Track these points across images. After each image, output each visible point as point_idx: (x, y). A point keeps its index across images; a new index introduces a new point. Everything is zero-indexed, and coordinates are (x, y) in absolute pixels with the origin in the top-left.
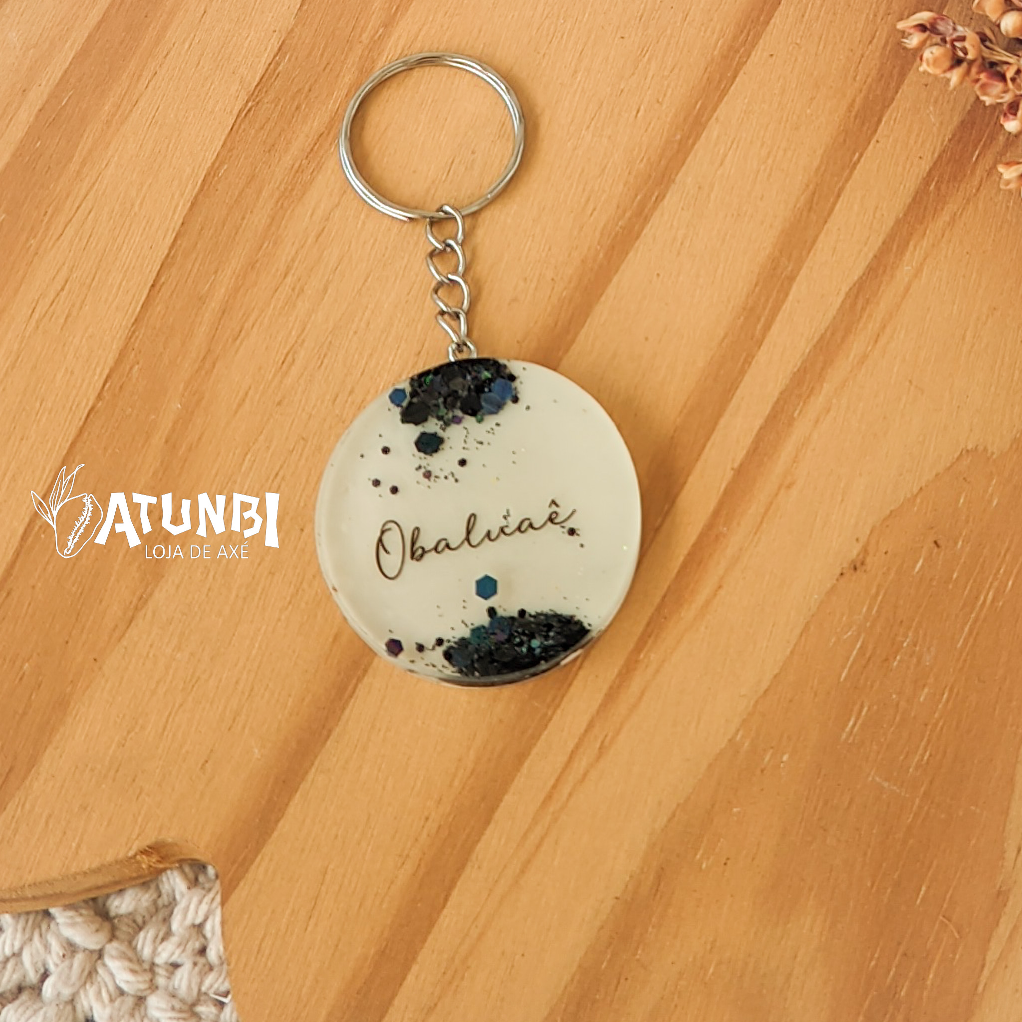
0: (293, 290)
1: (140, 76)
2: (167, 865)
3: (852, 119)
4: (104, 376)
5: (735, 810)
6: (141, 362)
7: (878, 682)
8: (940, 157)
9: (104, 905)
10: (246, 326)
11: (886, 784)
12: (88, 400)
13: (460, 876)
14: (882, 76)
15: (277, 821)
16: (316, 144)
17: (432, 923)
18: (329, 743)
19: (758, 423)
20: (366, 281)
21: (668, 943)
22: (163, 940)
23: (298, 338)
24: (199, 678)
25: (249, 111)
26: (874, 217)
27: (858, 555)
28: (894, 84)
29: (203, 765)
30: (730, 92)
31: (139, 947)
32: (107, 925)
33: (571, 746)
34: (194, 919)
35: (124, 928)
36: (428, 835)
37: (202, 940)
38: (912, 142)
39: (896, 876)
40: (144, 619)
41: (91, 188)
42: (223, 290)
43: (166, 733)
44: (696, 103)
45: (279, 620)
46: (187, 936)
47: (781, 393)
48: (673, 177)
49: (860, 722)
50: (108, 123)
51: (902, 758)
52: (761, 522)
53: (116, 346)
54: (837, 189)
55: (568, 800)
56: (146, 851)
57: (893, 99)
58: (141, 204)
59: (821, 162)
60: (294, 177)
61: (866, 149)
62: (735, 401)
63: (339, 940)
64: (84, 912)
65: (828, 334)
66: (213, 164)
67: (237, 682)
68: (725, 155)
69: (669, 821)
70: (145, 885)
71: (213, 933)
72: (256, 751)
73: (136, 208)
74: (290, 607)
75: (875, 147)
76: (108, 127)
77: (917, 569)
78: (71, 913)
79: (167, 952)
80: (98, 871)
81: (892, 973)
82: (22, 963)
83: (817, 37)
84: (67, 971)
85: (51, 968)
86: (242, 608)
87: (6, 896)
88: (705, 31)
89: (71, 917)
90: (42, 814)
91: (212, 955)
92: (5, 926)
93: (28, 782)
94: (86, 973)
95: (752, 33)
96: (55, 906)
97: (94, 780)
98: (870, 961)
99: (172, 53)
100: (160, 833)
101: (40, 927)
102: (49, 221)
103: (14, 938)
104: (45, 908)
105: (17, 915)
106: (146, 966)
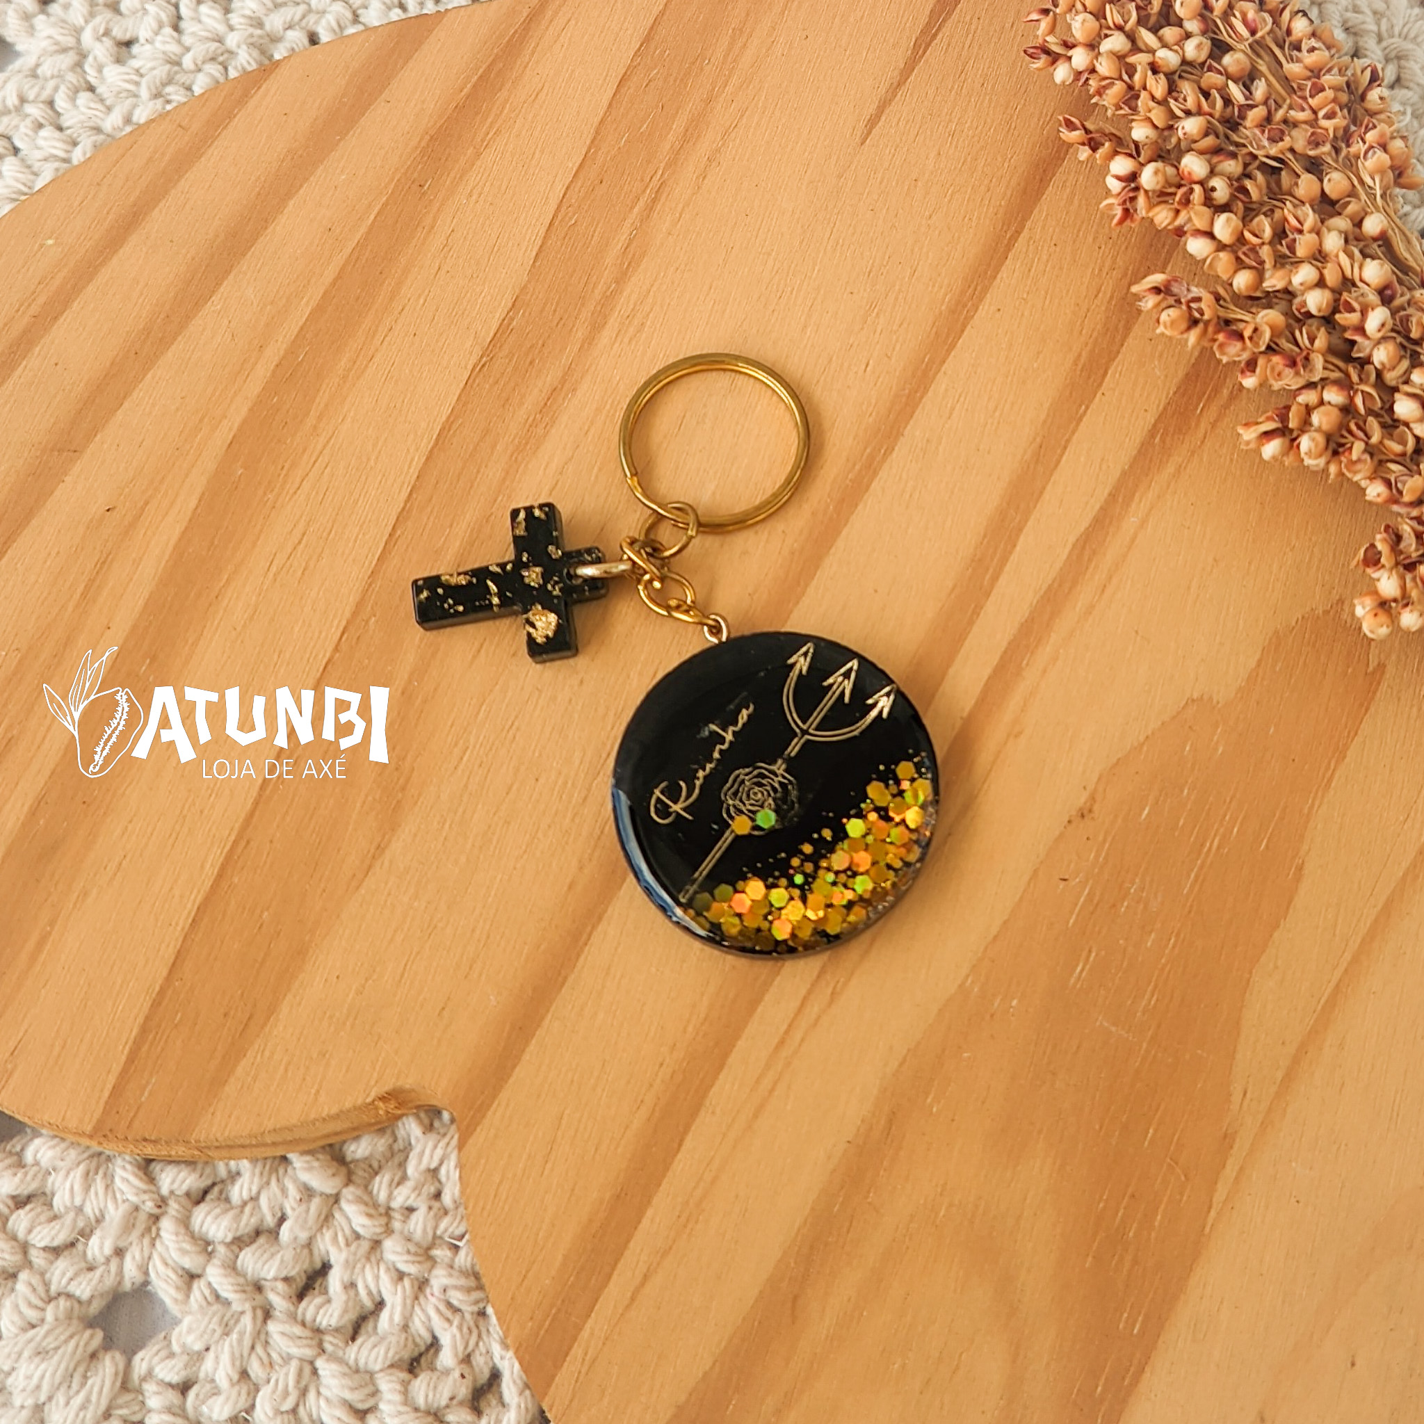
1: (376, 331)
2: (406, 1111)
3: (1078, 373)
4: (341, 629)
5: (966, 1055)
6: (378, 615)
7: (1106, 928)
8: (1165, 409)
9: (341, 1150)
11: (1113, 1029)
12: (326, 651)
13: (694, 1120)
14: (1107, 330)
15: (514, 1067)
16: (548, 399)
17: (667, 1168)
18: (563, 990)
19: (987, 672)
21: (899, 1186)
22: (399, 1184)
24: (435, 927)
25: (483, 366)
26: (1100, 468)
27: (1085, 803)
28: (1118, 338)
29: (440, 1012)
30: (958, 345)
31: (375, 1191)
32: (343, 1170)
34: (429, 1164)
35: (361, 1173)
36: (662, 1081)
37: (437, 1184)
38: (1137, 394)
39: (1123, 1120)
40: (381, 868)
41: (328, 442)
42: (458, 544)
43: (403, 981)
44: (925, 357)
45: (515, 868)
46: (422, 1179)
47: (1009, 643)
48: (902, 430)
49: (1088, 967)
50: (345, 378)
51: (1129, 1002)
53: (353, 599)
54: (1063, 443)
55: (800, 1045)
56: (384, 1097)
57: (1118, 352)
58: (377, 458)
59: (1048, 415)
60: (528, 431)
61: (1091, 401)
62: (962, 651)
63: (575, 1184)
64: (321, 1156)
65: (1056, 585)
66: (449, 417)
67: (473, 931)
68: (953, 409)
69: (901, 1065)
70: (381, 1131)
71: (448, 1178)
72: (492, 997)
73: (372, 463)
74: (525, 857)
75: (1101, 400)
76: (344, 382)
77: (1144, 816)
78: (308, 1158)
79: (402, 1197)
80: (336, 1117)
81: (1120, 1214)
82: (259, 1207)
83: (1043, 292)
84: (304, 1215)
85: (289, 1212)
86: (478, 858)
87: (248, 1142)
88: (934, 286)
89: (308, 1162)
90: (282, 1060)
91: (447, 1199)
92: (242, 1171)
93: (267, 1029)
94: (323, 1217)
95: (979, 288)
96: (293, 1152)
97: (332, 1029)
98: (1099, 1203)
99: (407, 308)
100: (397, 1079)
101: (277, 1171)
102: (285, 475)
103: (252, 1182)
104: (282, 1153)
105: (254, 1161)
106: (382, 1210)
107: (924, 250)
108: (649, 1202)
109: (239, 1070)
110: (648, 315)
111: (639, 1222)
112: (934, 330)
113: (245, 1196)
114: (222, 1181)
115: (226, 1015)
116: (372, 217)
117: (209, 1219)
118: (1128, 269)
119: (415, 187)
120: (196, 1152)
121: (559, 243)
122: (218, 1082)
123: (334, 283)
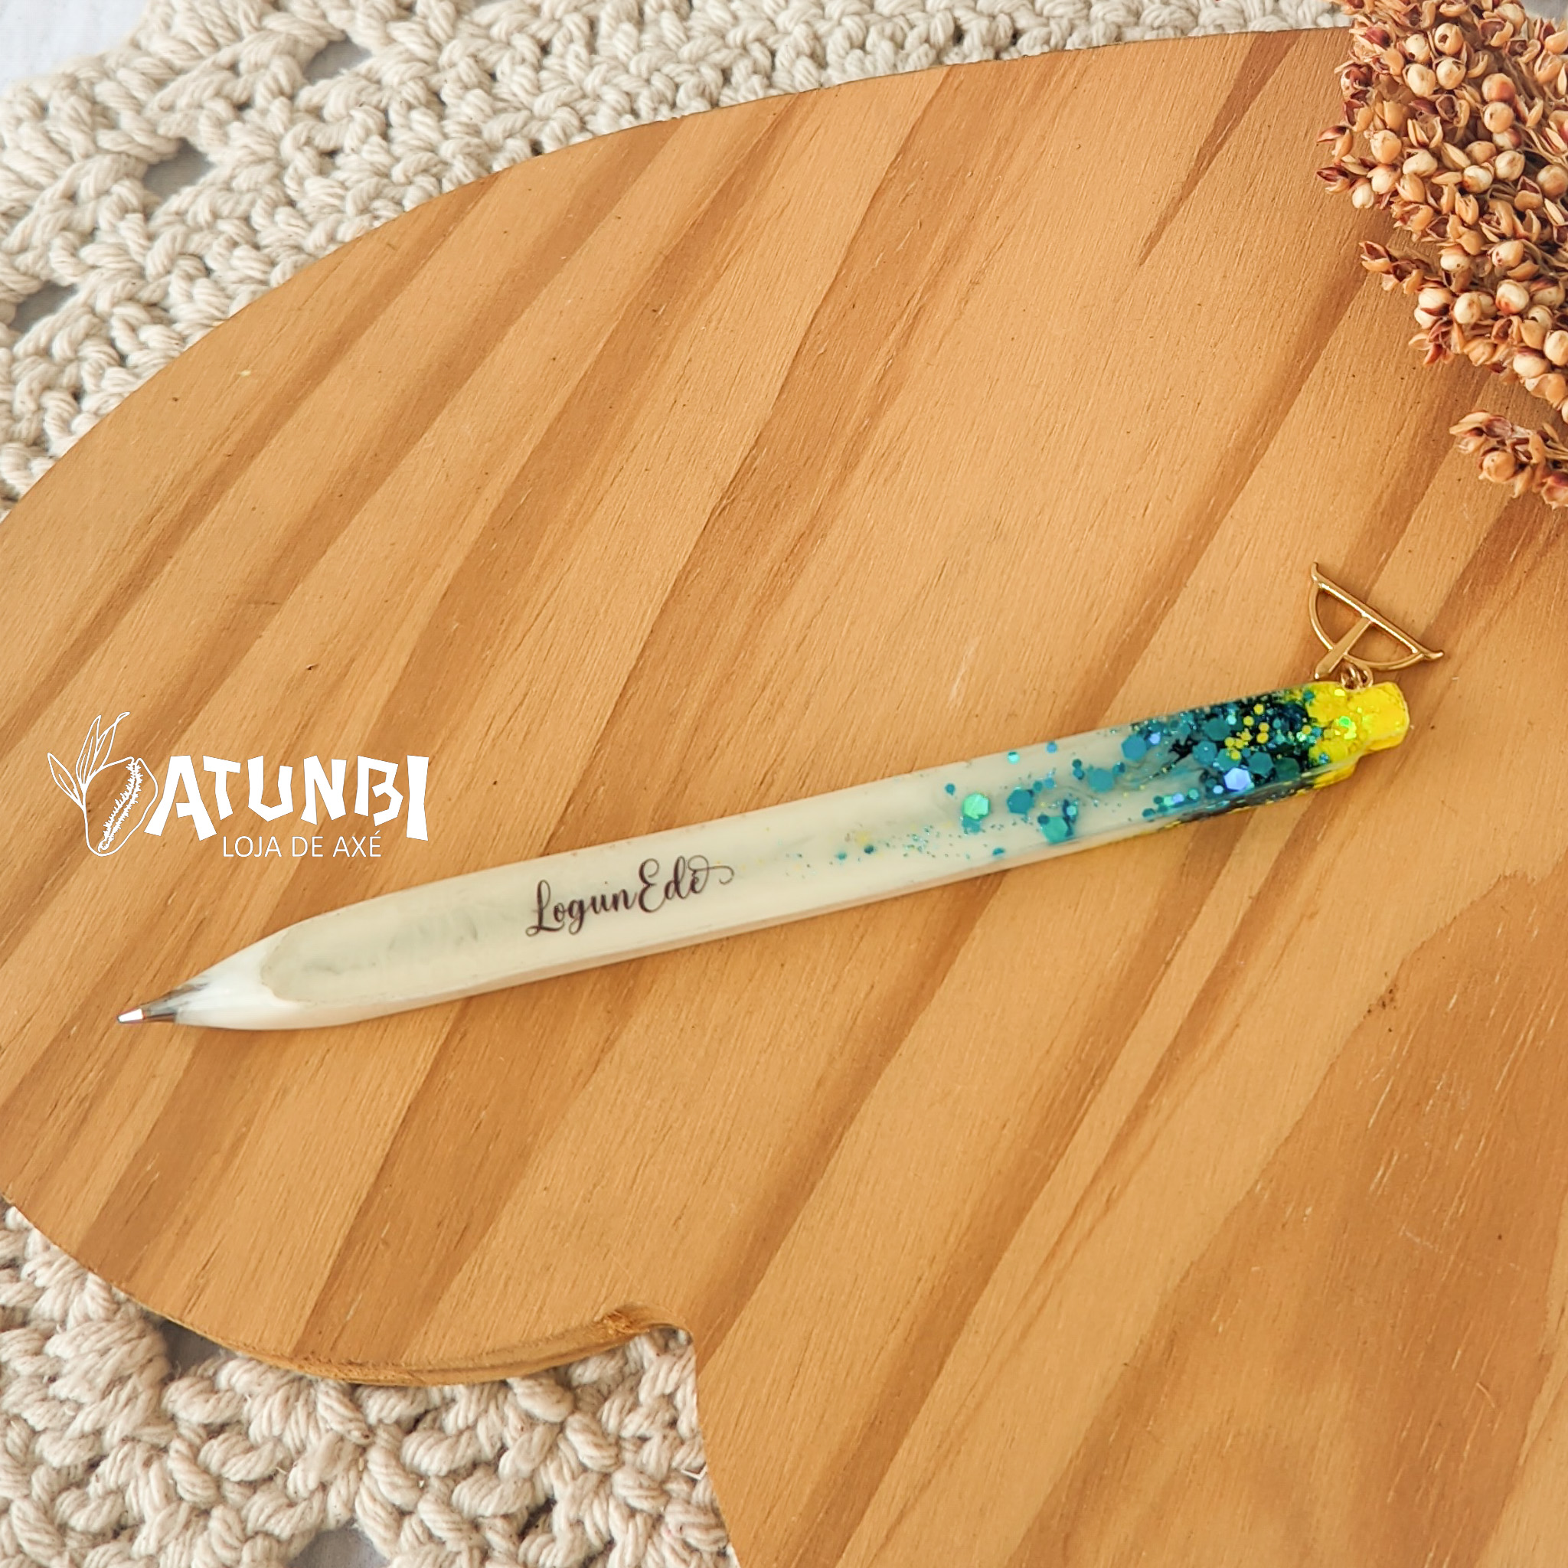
0: (772, 704)
1: (603, 474)
3: (1379, 517)
4: (567, 800)
5: (1254, 1269)
6: (607, 784)
7: (1409, 1129)
8: (1475, 557)
9: (566, 1373)
10: (721, 743)
11: (1418, 1240)
12: (550, 824)
13: (956, 1340)
14: (1412, 469)
15: (757, 1283)
16: (795, 546)
17: (925, 1394)
18: (812, 1197)
19: (1278, 848)
20: (851, 694)
21: (1182, 1414)
22: (630, 1411)
23: (778, 755)
24: (671, 1127)
25: (724, 509)
27: (1387, 990)
28: (1424, 478)
29: (676, 1221)
30: (1247, 487)
31: (604, 1419)
32: (569, 1396)
33: (1075, 1198)
34: (664, 1388)
35: (588, 1399)
36: (921, 1297)
37: (672, 1411)
38: (1444, 540)
39: (1429, 1340)
40: (611, 1062)
41: (552, 594)
42: (695, 705)
43: (635, 1187)
44: (1210, 500)
45: (758, 1063)
46: (656, 1406)
47: (1303, 815)
48: (1184, 581)
49: (1390, 1170)
50: (571, 523)
51: (1435, 1211)
52: (1282, 955)
53: (581, 764)
55: (1072, 1258)
56: (614, 1315)
57: (1424, 494)
58: (606, 611)
60: (773, 581)
61: (1393, 550)
63: (825, 1411)
64: (544, 1381)
66: (685, 567)
67: (712, 1131)
68: (1241, 556)
69: (1182, 1280)
70: (611, 1353)
71: (685, 1404)
72: (733, 1205)
73: (601, 616)
74: (770, 1049)
75: (1403, 546)
76: (570, 527)
77: (1451, 1005)
78: (530, 1383)
79: (634, 1425)
80: (562, 1336)
81: (1425, 1444)
82: (477, 1437)
83: (1340, 429)
84: (526, 1445)
85: (509, 1442)
86: (718, 1051)
87: (463, 1365)
88: (1219, 422)
89: (530, 1387)
90: (501, 1275)
91: (683, 1427)
92: (458, 1397)
93: (485, 1240)
94: (546, 1447)
95: (1269, 424)
96: (513, 1376)
97: (557, 1238)
98: (1402, 1431)
99: (639, 446)
100: (628, 1295)
101: (496, 1398)
102: (505, 630)
103: (468, 1410)
104: (502, 1378)
105: (471, 1386)
106: (612, 1440)
107: (1209, 381)
108: (906, 1431)
109: (454, 1286)
110: (905, 453)
111: (895, 1452)
112: (1221, 468)
113: (461, 1424)
114: (436, 1409)
115: (439, 1224)
116: (601, 345)
117: (421, 1450)
118: (1433, 402)
119: (648, 312)
120: (407, 1377)
121: (807, 374)
122: (431, 1298)
123: (558, 419)
